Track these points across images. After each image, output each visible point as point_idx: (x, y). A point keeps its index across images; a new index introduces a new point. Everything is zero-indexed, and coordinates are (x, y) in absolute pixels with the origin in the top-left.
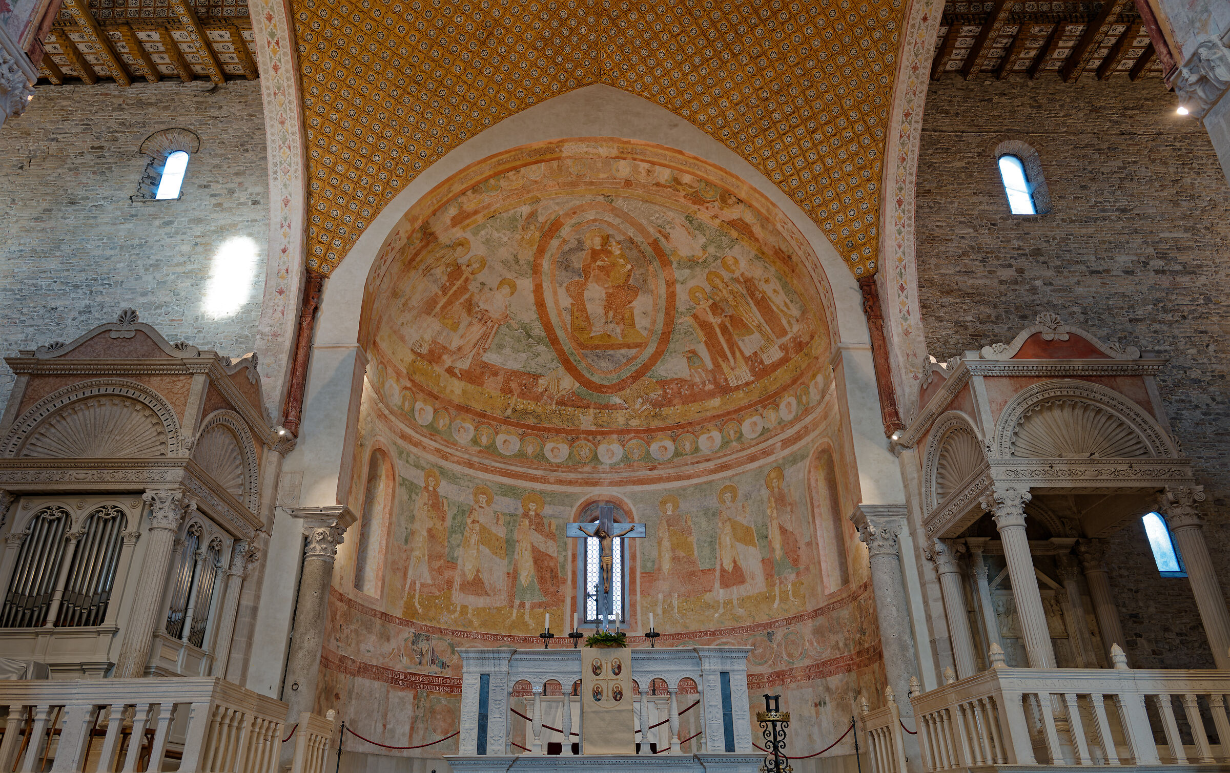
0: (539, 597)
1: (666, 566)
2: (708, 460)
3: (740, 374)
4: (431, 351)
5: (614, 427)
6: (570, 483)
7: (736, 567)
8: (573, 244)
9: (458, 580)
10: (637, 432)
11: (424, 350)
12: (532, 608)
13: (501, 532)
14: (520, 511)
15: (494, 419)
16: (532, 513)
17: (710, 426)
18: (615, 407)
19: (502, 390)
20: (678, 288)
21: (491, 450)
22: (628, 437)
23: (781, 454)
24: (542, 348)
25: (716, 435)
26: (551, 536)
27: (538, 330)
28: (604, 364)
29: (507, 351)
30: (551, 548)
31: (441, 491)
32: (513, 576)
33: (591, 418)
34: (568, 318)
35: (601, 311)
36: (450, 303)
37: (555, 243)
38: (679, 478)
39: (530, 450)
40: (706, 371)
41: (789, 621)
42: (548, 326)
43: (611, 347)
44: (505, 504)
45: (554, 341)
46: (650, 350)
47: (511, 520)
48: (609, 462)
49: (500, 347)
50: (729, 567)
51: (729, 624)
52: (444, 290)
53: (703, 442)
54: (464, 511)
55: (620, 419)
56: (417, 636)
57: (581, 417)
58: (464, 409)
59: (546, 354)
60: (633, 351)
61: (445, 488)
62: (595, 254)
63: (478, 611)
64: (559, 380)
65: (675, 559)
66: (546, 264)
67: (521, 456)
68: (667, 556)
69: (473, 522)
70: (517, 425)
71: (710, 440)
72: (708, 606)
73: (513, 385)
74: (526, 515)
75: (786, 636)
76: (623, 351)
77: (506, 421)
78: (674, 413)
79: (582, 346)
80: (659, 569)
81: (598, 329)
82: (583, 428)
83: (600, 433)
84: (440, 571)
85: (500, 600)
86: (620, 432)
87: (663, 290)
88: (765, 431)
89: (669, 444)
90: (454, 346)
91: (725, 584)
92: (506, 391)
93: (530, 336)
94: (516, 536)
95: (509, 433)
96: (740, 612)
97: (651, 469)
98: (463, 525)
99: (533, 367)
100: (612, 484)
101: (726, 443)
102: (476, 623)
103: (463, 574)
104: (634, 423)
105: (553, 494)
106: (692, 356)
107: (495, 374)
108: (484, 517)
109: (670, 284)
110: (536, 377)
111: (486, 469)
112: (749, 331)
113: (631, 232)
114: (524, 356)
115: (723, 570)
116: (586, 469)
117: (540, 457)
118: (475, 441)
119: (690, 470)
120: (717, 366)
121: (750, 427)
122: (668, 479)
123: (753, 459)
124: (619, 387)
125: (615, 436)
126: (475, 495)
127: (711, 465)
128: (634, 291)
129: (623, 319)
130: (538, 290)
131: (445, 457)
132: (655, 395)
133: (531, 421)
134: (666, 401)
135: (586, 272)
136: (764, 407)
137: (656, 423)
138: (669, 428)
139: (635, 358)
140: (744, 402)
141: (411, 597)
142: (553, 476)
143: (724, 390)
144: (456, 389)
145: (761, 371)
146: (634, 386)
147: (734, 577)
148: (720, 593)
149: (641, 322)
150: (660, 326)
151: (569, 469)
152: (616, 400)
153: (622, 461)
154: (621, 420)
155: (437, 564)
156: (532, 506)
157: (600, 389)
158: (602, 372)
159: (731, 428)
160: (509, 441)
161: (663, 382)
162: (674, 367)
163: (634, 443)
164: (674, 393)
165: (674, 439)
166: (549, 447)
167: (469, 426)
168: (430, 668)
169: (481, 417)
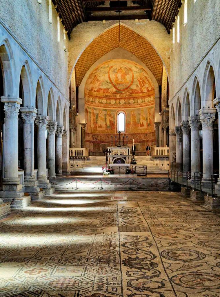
0: (110, 128)
1: (132, 122)
2: (139, 105)
4: (91, 89)
5: (123, 97)
6: (115, 108)
7: (143, 124)
8: (115, 68)
9: (98, 126)
10: (127, 98)
11: (90, 89)
12: (109, 130)
13: (104, 117)
14: (107, 113)
15: (102, 97)
16: (109, 114)
17: (140, 98)
18: (124, 94)
19: (103, 92)
20: (134, 75)
21: (102, 103)
22: (125, 99)
23: (150, 106)
24: (110, 84)
25: (141, 100)
26: (112, 117)
27: (109, 81)
28: (121, 86)
29: (104, 85)
30: (112, 119)
31: (94, 112)
32: (106, 124)
33: (119, 96)
34: (114, 79)
35: (120, 78)
36: (94, 81)
37: (112, 69)
38: (134, 107)
40: (139, 88)
41: (149, 133)
42: (110, 80)
43: (122, 83)
44: (104, 112)
45: (112, 83)
46: (129, 84)
48: (122, 103)
49: (102, 85)
50: (142, 123)
51: (141, 133)
52: (93, 79)
53: (139, 100)
56: (93, 135)
57: (117, 96)
58: (97, 97)
59: (110, 85)
60: (126, 84)
61: (95, 111)
62: (119, 70)
63: (101, 131)
64: (113, 89)
65: (133, 121)
66: (110, 72)
67: (107, 103)
68: (132, 121)
69: (100, 116)
70: (106, 98)
71: (140, 101)
72: (138, 129)
73: (105, 91)
74: (108, 114)
75: (149, 135)
76: (124, 84)
77: (104, 97)
78: (134, 95)
79: (117, 83)
80: (131, 123)
81: (120, 81)
82: (118, 97)
83: (121, 98)
84: (95, 125)
85: (104, 129)
86: (124, 98)
87: (131, 75)
88: (148, 101)
90: (95, 87)
91: (141, 126)
92: (104, 92)
93: (107, 83)
94: (107, 118)
95: (104, 99)
96: (143, 131)
97: (130, 105)
98: (98, 117)
99: (108, 87)
100: (123, 108)
101: (142, 102)
102: (101, 132)
103: (98, 125)
104: (127, 96)
105: (112, 110)
106: (137, 86)
107: (102, 90)
110: (109, 89)
111: (101, 107)
112: (146, 84)
113: (125, 67)
114: (106, 86)
115: (141, 124)
116: (118, 105)
117: (110, 103)
118: (99, 102)
119: (136, 106)
120: (141, 88)
121: (147, 99)
122: (133, 107)
123: (146, 106)
124: (124, 90)
125: (123, 99)
126: (99, 111)
127: (140, 105)
128: (126, 75)
129: (125, 79)
130: (109, 75)
131: (94, 106)
132: (130, 92)
133: (108, 97)
134: (132, 93)
135: (117, 72)
136: (149, 97)
137: (130, 97)
138: (133, 98)
139: (127, 85)
140: (145, 95)
141: (91, 130)
142: (112, 107)
143: (142, 92)
144: (95, 94)
145: (148, 91)
146: (127, 90)
147: (142, 125)
148: (140, 128)
149: (127, 79)
150: (131, 80)
151: (115, 105)
152: (123, 92)
153: (124, 103)
154: (124, 96)
155: (94, 124)
156: (109, 112)
157: (120, 90)
158: (121, 87)
159: (143, 99)
160: (104, 101)
161: (132, 89)
162: (134, 87)
163: (127, 100)
164: (134, 91)
165: (134, 100)
166: (111, 101)
167: (98, 99)
168: (95, 140)
169: (100, 97)
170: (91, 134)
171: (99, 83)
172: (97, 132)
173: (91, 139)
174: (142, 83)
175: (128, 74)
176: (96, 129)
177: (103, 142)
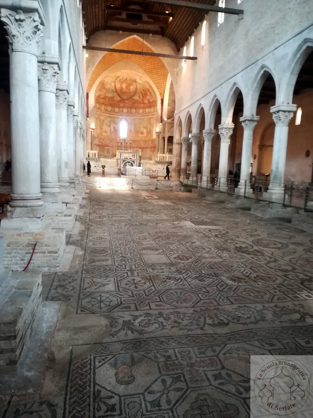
0: (114, 133)
1: (133, 130)
3: (146, 102)
4: (99, 96)
6: (119, 115)
8: (121, 79)
12: (113, 135)
13: (108, 123)
15: (107, 105)
17: (141, 108)
18: (126, 103)
21: (107, 110)
23: (151, 116)
27: (114, 90)
29: (110, 94)
32: (110, 130)
34: (119, 89)
35: (125, 88)
37: (118, 79)
39: (112, 110)
40: (141, 99)
42: (116, 89)
43: (126, 93)
44: (109, 119)
45: (117, 92)
46: (133, 94)
47: (110, 122)
48: (125, 112)
49: (108, 93)
50: (142, 131)
51: (141, 140)
54: (103, 121)
55: (127, 105)
57: (121, 104)
59: (115, 94)
61: (101, 117)
62: (125, 80)
63: (106, 136)
64: (117, 98)
66: (117, 81)
67: (111, 110)
68: (133, 128)
70: (111, 106)
71: (141, 111)
72: (138, 137)
74: (112, 121)
75: (148, 142)
76: (128, 94)
77: (109, 105)
78: (136, 105)
79: (121, 93)
81: (124, 90)
82: (121, 106)
83: (124, 107)
85: (109, 134)
86: (127, 107)
87: (135, 86)
88: (149, 112)
89: (135, 110)
91: (141, 134)
92: (109, 100)
94: (111, 124)
96: (143, 138)
97: (132, 114)
99: (113, 96)
100: (125, 116)
101: (143, 112)
103: (104, 130)
104: (129, 106)
106: (139, 97)
107: (107, 98)
108: (106, 121)
109: (137, 85)
110: (114, 97)
111: (106, 113)
112: (148, 96)
113: (131, 78)
114: (112, 94)
116: (121, 113)
117: (114, 111)
118: (104, 109)
119: (137, 115)
120: (143, 99)
121: (147, 110)
122: (134, 116)
123: (147, 116)
124: (127, 99)
126: (105, 118)
127: (141, 115)
128: (131, 85)
129: (129, 89)
130: (115, 84)
131: (101, 112)
132: (133, 102)
133: (113, 105)
134: (135, 103)
135: (123, 82)
136: (149, 108)
137: (133, 106)
138: (135, 107)
139: (130, 95)
140: (146, 106)
141: (98, 134)
142: (116, 114)
143: (144, 103)
144: (102, 101)
145: (149, 102)
146: (130, 100)
147: (142, 133)
148: (140, 135)
149: (131, 90)
150: (134, 91)
151: (118, 113)
152: (127, 102)
153: (127, 112)
155: (100, 129)
157: (124, 100)
158: (124, 97)
159: (144, 110)
160: (109, 108)
161: (134, 100)
162: (136, 97)
163: (129, 109)
164: (136, 102)
165: (135, 109)
166: (115, 109)
167: (104, 107)
168: (100, 144)
169: (105, 105)
170: (98, 138)
171: (105, 91)
172: (102, 137)
173: (98, 143)
174: (145, 94)
175: (132, 85)
176: (102, 133)
177: (107, 146)
